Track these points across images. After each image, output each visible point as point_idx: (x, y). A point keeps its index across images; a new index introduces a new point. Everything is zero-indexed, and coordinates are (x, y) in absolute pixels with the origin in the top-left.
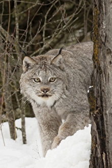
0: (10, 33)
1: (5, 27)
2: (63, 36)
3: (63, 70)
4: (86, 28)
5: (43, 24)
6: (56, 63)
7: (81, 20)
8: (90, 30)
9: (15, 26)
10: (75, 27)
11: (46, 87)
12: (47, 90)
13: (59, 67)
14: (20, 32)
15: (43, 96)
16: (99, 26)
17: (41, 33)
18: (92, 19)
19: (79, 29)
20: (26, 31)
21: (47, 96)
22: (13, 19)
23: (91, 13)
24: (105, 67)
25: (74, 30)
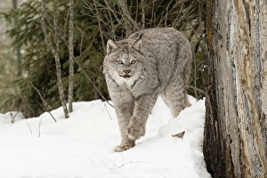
0: (138, 22)
1: (133, 17)
2: (181, 25)
3: (142, 54)
4: (200, 18)
5: (165, 14)
6: (136, 47)
7: (196, 11)
8: (204, 19)
9: (141, 16)
10: (192, 17)
11: (128, 69)
12: (129, 71)
13: (139, 51)
14: (146, 21)
15: (125, 77)
16: (212, 15)
17: (164, 22)
18: (206, 10)
19: (194, 18)
20: (151, 20)
21: (129, 76)
22: (140, 11)
23: (205, 5)
24: (217, 50)
25: (191, 20)
